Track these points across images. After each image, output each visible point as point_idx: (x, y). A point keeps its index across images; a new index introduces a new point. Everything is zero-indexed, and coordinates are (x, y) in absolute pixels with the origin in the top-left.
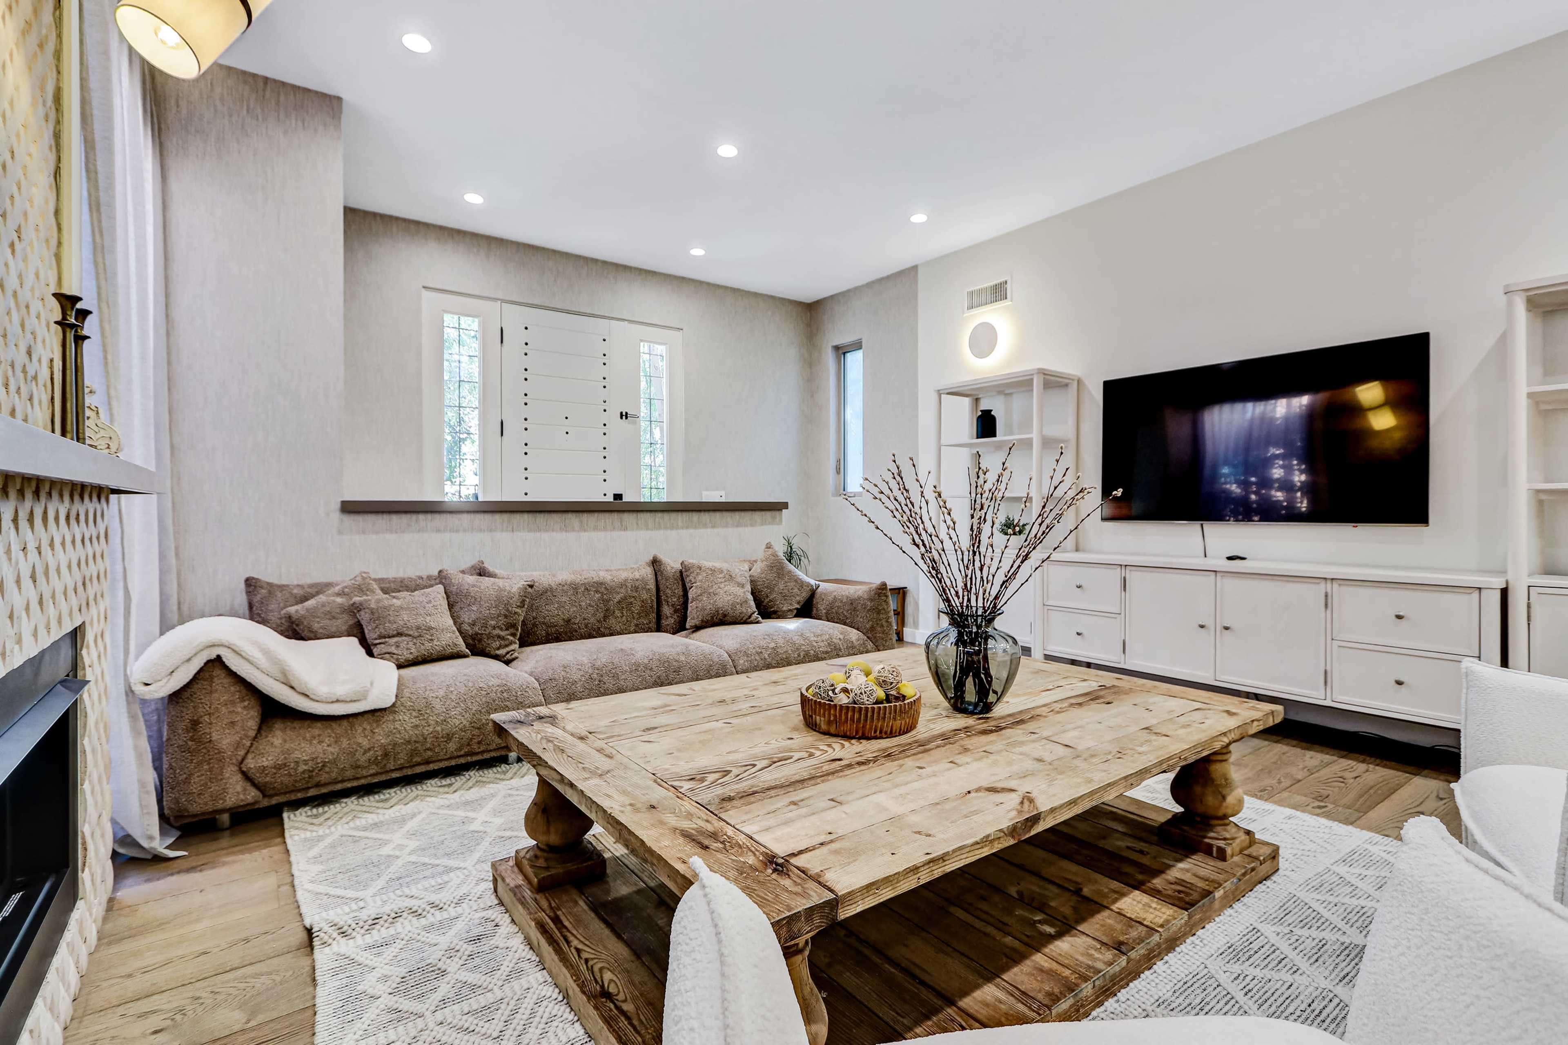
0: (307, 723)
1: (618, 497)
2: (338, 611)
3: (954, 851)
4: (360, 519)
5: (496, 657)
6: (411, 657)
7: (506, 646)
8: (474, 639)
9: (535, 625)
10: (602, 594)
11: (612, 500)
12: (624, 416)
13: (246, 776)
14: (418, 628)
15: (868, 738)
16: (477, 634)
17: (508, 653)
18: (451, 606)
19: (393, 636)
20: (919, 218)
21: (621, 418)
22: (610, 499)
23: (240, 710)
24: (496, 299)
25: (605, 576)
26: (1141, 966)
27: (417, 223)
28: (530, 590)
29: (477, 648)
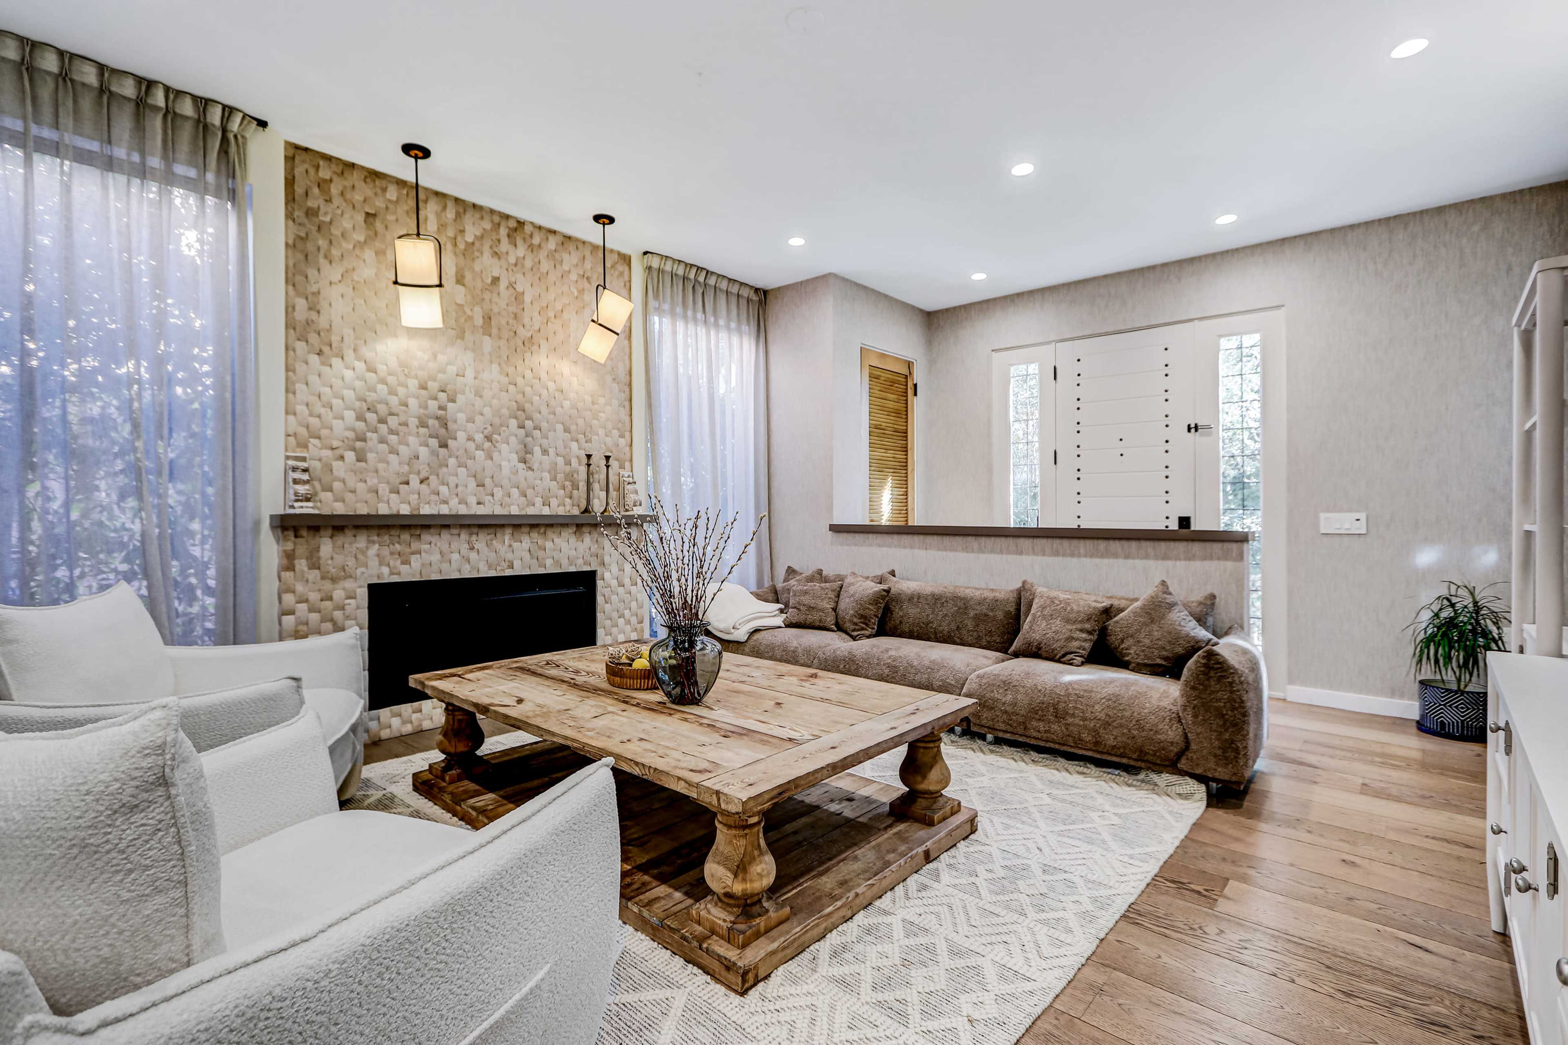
1: (1184, 522)
7: (863, 630)
8: (843, 621)
9: (899, 622)
10: (960, 607)
12: (1193, 428)
14: (808, 606)
16: (843, 618)
17: (859, 635)
18: (838, 597)
21: (1190, 431)
24: (1052, 342)
25: (969, 593)
28: (885, 593)
29: (840, 627)
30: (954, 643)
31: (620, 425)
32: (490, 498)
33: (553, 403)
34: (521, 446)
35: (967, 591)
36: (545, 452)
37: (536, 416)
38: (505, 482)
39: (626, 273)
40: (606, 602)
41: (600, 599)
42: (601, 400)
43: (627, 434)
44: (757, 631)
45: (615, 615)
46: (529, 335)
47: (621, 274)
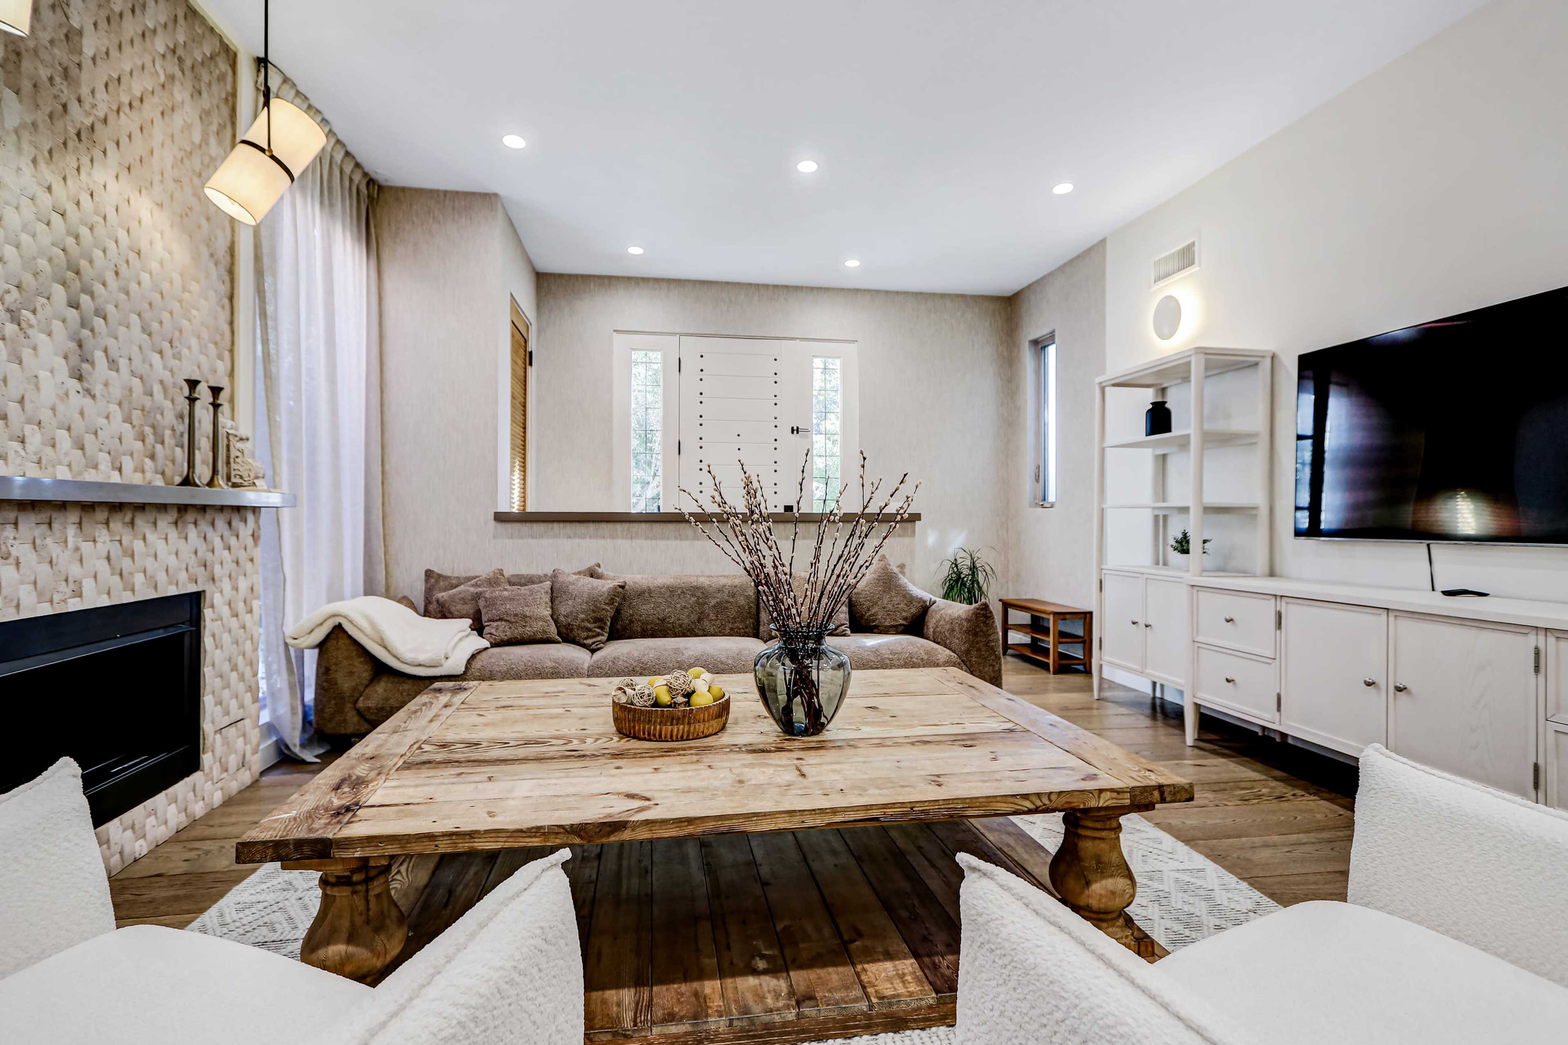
0: (402, 679)
1: (789, 508)
2: (470, 598)
3: (486, 832)
4: (509, 527)
5: (584, 646)
6: (506, 638)
7: (594, 637)
8: (567, 629)
9: (631, 621)
10: (698, 597)
11: (783, 511)
12: (795, 430)
13: (359, 712)
14: (516, 615)
15: (640, 739)
16: (569, 624)
17: (594, 643)
18: (552, 600)
19: (497, 621)
20: (1063, 188)
21: (793, 432)
22: (781, 510)
23: (357, 664)
24: (674, 334)
25: (704, 581)
26: (829, 1029)
27: (610, 278)
28: (621, 590)
29: (567, 636)
30: (697, 635)
31: (218, 338)
32: (16, 445)
33: (123, 269)
34: (73, 345)
35: (701, 579)
36: (113, 364)
37: (98, 287)
38: (45, 415)
39: (229, 78)
40: (217, 647)
41: (207, 641)
42: (194, 287)
43: (227, 354)
44: (473, 656)
45: (226, 667)
46: (88, 122)
47: (221, 78)
